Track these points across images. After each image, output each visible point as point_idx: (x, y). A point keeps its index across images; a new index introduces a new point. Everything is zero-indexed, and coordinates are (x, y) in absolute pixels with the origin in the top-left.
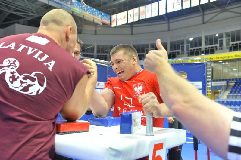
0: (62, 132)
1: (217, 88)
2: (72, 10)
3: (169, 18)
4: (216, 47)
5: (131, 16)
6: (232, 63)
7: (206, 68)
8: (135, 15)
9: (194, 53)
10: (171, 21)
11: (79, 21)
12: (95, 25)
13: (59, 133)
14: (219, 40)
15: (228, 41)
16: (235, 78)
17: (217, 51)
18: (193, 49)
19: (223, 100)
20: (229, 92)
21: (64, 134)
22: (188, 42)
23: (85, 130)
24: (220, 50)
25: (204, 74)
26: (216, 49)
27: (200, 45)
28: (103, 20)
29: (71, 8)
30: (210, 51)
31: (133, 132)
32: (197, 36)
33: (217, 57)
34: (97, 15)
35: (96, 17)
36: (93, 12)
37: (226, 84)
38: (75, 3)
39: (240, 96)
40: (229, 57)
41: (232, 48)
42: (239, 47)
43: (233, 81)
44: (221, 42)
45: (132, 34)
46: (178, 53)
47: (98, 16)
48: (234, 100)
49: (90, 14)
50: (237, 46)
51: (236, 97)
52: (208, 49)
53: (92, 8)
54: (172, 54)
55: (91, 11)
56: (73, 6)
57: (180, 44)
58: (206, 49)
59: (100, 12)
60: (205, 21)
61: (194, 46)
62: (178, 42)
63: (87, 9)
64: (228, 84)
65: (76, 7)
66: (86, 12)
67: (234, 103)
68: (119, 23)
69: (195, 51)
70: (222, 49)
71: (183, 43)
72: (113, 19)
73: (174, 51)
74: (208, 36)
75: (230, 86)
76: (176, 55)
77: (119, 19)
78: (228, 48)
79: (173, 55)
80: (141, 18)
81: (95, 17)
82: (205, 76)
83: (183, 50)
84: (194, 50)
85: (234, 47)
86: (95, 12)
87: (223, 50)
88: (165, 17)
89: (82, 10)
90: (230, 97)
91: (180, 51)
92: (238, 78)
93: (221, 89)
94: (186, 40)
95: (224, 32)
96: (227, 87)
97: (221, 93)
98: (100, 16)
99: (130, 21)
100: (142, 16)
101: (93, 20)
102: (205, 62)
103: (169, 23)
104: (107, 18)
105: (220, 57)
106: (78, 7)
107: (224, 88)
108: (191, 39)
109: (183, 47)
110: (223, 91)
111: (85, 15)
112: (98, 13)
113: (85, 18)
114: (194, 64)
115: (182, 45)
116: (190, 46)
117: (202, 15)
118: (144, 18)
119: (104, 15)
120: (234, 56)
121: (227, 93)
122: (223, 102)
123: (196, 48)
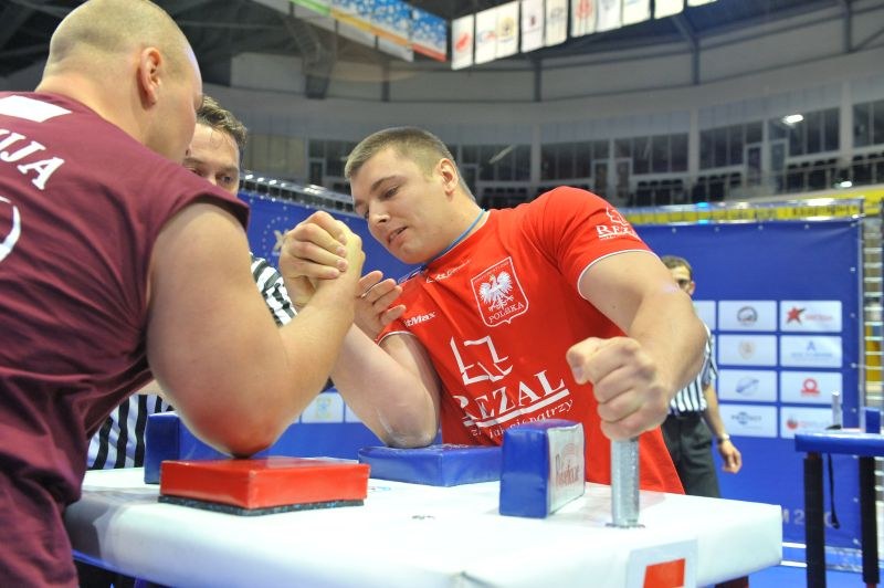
0: (257, 506)
3: (696, 31)
5: (533, 21)
7: (860, 242)
8: (553, 16)
9: (806, 178)
10: (704, 42)
11: (318, 45)
12: (385, 59)
13: (243, 508)
18: (799, 160)
21: (263, 514)
22: (780, 131)
23: (348, 496)
25: (853, 269)
27: (833, 143)
28: (415, 41)
30: (879, 171)
31: (552, 508)
32: (819, 105)
34: (390, 19)
35: (390, 29)
36: (374, 7)
45: (538, 98)
46: (736, 180)
47: (397, 24)
49: (363, 14)
52: (866, 162)
54: (707, 184)
57: (744, 137)
58: (859, 163)
59: (406, 7)
60: (857, 38)
61: (805, 148)
62: (736, 131)
66: (347, 5)
68: (485, 55)
69: (811, 169)
71: (755, 135)
72: (457, 36)
73: (719, 171)
74: (866, 105)
76: (727, 186)
77: (484, 36)
79: (712, 186)
80: (578, 31)
81: (382, 26)
82: (855, 276)
83: (755, 164)
84: (805, 165)
86: (384, 8)
88: (679, 25)
91: (742, 169)
94: (771, 123)
98: (404, 23)
99: (532, 43)
100: (584, 21)
101: (377, 38)
102: (855, 216)
103: (696, 51)
104: (432, 30)
108: (798, 118)
109: (756, 152)
111: (342, 20)
112: (395, 11)
113: (342, 32)
114: (807, 227)
115: (754, 145)
116: (787, 150)
117: (841, 16)
118: (590, 30)
119: (422, 20)
123: (812, 158)
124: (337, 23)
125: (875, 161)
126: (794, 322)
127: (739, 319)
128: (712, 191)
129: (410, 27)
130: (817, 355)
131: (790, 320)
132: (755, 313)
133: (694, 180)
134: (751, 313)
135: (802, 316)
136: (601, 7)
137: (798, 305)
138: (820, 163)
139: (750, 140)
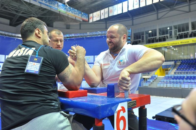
1: (168, 67)
2: (58, 10)
3: (133, 16)
4: (167, 36)
5: (103, 14)
6: (179, 48)
8: (106, 13)
9: (151, 41)
10: (134, 18)
12: (80, 21)
14: (169, 31)
15: (175, 32)
16: (181, 59)
17: (168, 39)
18: (150, 38)
19: (171, 75)
20: (176, 69)
22: (147, 33)
24: (170, 39)
26: (167, 38)
27: (156, 35)
28: (82, 18)
29: (57, 9)
30: (163, 39)
32: (153, 29)
33: (167, 44)
35: (77, 16)
37: (174, 64)
38: (61, 6)
39: (184, 72)
40: (176, 43)
41: (179, 37)
42: (183, 36)
43: (180, 62)
44: (171, 32)
45: (106, 28)
47: (79, 15)
48: (179, 75)
49: (72, 13)
51: (181, 73)
52: (161, 38)
53: (74, 9)
54: (135, 42)
55: (73, 11)
56: (59, 7)
59: (80, 12)
60: (159, 18)
61: (151, 36)
62: (139, 33)
63: (70, 9)
64: (176, 63)
65: (61, 8)
66: (69, 11)
67: (179, 78)
68: (95, 20)
69: (152, 39)
70: (171, 37)
71: (143, 34)
73: (137, 40)
74: (161, 28)
75: (177, 65)
76: (138, 42)
78: (176, 36)
80: (110, 15)
81: (76, 15)
83: (143, 39)
84: (151, 39)
85: (180, 36)
86: (76, 12)
87: (172, 39)
88: (129, 15)
89: (66, 10)
90: (177, 73)
91: (141, 40)
92: (183, 59)
93: (171, 67)
94: (145, 32)
95: (172, 25)
96: (174, 66)
97: (170, 70)
98: (80, 15)
99: (102, 18)
101: (76, 17)
103: (133, 20)
104: (85, 16)
105: (170, 44)
106: (63, 8)
108: (150, 32)
109: (143, 37)
110: (172, 69)
111: (69, 14)
112: (78, 13)
115: (143, 36)
116: (148, 36)
117: (156, 13)
118: (112, 15)
119: (83, 14)
120: (180, 43)
121: (175, 70)
122: (171, 77)
123: (152, 38)
124: (68, 15)
129: (81, 15)
133: (133, 42)
136: (114, 11)
139: (142, 35)
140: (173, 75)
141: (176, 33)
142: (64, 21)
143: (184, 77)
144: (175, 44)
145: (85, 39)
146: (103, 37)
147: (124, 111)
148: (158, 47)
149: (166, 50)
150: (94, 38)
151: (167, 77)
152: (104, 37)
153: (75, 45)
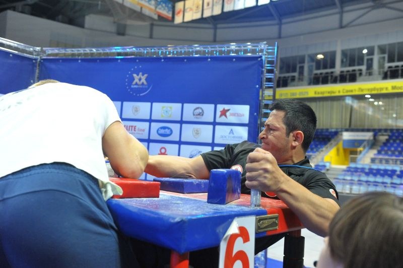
1: (356, 144)
3: (281, 16)
4: (361, 70)
5: (208, 4)
6: (386, 100)
8: (216, 2)
9: (321, 79)
10: (284, 21)
14: (366, 58)
15: (381, 61)
16: (389, 128)
17: (362, 77)
18: (319, 72)
19: (363, 165)
20: (375, 151)
22: (313, 58)
24: (367, 77)
27: (333, 65)
28: (158, 10)
30: (350, 78)
32: (326, 50)
33: (359, 89)
35: (147, 4)
37: (372, 138)
39: (394, 160)
40: (382, 89)
41: (389, 73)
42: (400, 72)
43: (386, 134)
44: (370, 62)
45: (215, 40)
47: (150, 2)
48: (382, 167)
50: (397, 71)
51: (387, 161)
52: (345, 73)
57: (298, 62)
58: (342, 74)
60: (345, 22)
61: (322, 67)
62: (294, 58)
64: (377, 137)
67: (382, 172)
68: (189, 17)
69: (323, 75)
70: (370, 74)
71: (302, 60)
72: (177, 9)
73: (287, 75)
74: (347, 50)
75: (379, 141)
76: (289, 81)
77: (188, 10)
78: (381, 72)
79: (283, 80)
80: (226, 10)
81: (143, 2)
83: (301, 73)
84: (321, 74)
85: (391, 71)
87: (371, 77)
88: (273, 11)
90: (377, 161)
91: (296, 74)
92: (395, 128)
93: (363, 145)
95: (376, 43)
96: (373, 144)
97: (361, 152)
98: (153, 2)
99: (207, 14)
100: (229, 5)
101: (141, 8)
103: (280, 24)
104: (166, 6)
105: (366, 89)
107: (368, 145)
108: (320, 56)
109: (302, 68)
110: (366, 150)
113: (126, 4)
115: (301, 65)
116: (314, 67)
117: (338, 13)
118: (231, 9)
120: (390, 88)
121: (373, 153)
122: (363, 170)
123: (324, 71)
125: (348, 73)
126: (223, 117)
127: (194, 115)
128: (283, 83)
129: (156, 3)
130: (234, 137)
131: (221, 116)
132: (203, 111)
134: (200, 111)
135: (228, 114)
137: (226, 107)
138: (327, 73)
139: (300, 63)
140: (366, 165)
141: (384, 64)
142: (112, 15)
143: (394, 172)
144: (378, 89)
145: (163, 60)
146: (207, 58)
147: (246, 239)
148: (337, 94)
149: (356, 105)
150: (185, 60)
151: (352, 170)
152: (209, 60)
153: (138, 75)
